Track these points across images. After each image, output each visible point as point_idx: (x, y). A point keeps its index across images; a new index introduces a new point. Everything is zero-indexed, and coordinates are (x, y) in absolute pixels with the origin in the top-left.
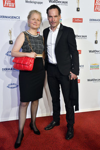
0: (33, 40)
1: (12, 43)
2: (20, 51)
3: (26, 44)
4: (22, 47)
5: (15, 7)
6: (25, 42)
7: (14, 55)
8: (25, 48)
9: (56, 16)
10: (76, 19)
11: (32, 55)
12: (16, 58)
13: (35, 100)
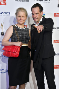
0: (20, 32)
1: (3, 35)
2: (9, 41)
3: (14, 35)
4: (11, 38)
5: (6, 5)
6: (13, 33)
7: (4, 44)
8: (13, 38)
9: (37, 14)
10: (58, 14)
11: (18, 44)
12: (6, 46)
13: (22, 84)
